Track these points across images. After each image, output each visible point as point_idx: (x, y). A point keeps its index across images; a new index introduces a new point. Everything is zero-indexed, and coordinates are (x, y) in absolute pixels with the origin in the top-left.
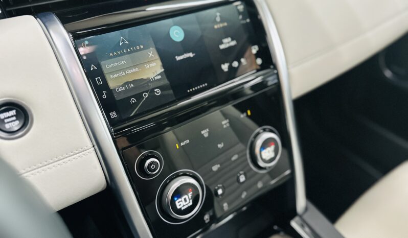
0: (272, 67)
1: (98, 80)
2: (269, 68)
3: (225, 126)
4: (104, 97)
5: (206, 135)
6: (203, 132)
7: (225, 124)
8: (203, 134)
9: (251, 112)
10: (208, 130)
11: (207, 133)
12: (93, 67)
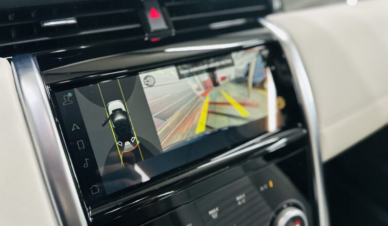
0: (300, 125)
1: (80, 143)
2: (296, 126)
3: (240, 203)
4: (86, 166)
5: (215, 216)
6: (210, 213)
7: (241, 200)
8: (211, 215)
9: (273, 184)
10: (217, 209)
11: (217, 213)
12: (75, 127)
